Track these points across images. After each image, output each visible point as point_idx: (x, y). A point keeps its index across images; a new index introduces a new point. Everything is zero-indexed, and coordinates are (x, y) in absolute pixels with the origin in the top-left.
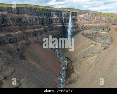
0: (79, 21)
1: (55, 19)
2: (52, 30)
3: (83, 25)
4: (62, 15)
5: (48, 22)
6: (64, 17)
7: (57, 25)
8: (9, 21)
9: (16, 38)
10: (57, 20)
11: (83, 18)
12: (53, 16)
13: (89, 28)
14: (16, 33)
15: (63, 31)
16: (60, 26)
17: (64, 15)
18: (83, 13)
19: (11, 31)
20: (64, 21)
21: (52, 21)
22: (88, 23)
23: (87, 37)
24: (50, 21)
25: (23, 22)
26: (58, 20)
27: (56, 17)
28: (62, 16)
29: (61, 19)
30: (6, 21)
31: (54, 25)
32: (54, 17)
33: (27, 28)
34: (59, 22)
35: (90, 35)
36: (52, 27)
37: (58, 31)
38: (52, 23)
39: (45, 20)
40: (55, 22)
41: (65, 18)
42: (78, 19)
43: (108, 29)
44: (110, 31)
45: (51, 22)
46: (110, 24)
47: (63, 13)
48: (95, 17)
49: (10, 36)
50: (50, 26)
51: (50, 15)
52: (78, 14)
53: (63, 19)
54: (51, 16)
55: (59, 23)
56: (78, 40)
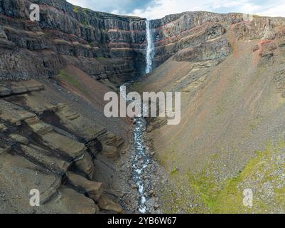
0: (167, 36)
1: (114, 33)
2: (109, 57)
3: (176, 44)
4: (128, 25)
5: (99, 39)
6: (133, 32)
7: (120, 46)
8: (23, 9)
9: (39, 42)
10: (119, 36)
11: (174, 28)
12: (108, 28)
13: (187, 42)
14: (38, 32)
15: (132, 61)
16: (126, 51)
17: (133, 26)
18: (175, 19)
19: (28, 28)
20: (134, 41)
21: (107, 38)
22: (184, 34)
23: (184, 60)
24: (102, 38)
25: (49, 22)
26: (122, 36)
27: (115, 30)
28: (129, 29)
29: (128, 36)
30: (16, 8)
31: (114, 47)
32: (112, 30)
33: (58, 36)
34: (123, 41)
35: (190, 53)
36: (108, 51)
37: (121, 59)
38: (107, 42)
39: (92, 33)
40: (115, 41)
41: (135, 33)
42: (165, 32)
43: (223, 30)
44: (226, 34)
45: (105, 40)
46: (226, 23)
47: (131, 23)
48: (197, 21)
49: (27, 36)
50: (104, 49)
51: (102, 26)
52: (163, 23)
53: (132, 35)
54: (104, 28)
55: (122, 43)
56: (167, 69)
